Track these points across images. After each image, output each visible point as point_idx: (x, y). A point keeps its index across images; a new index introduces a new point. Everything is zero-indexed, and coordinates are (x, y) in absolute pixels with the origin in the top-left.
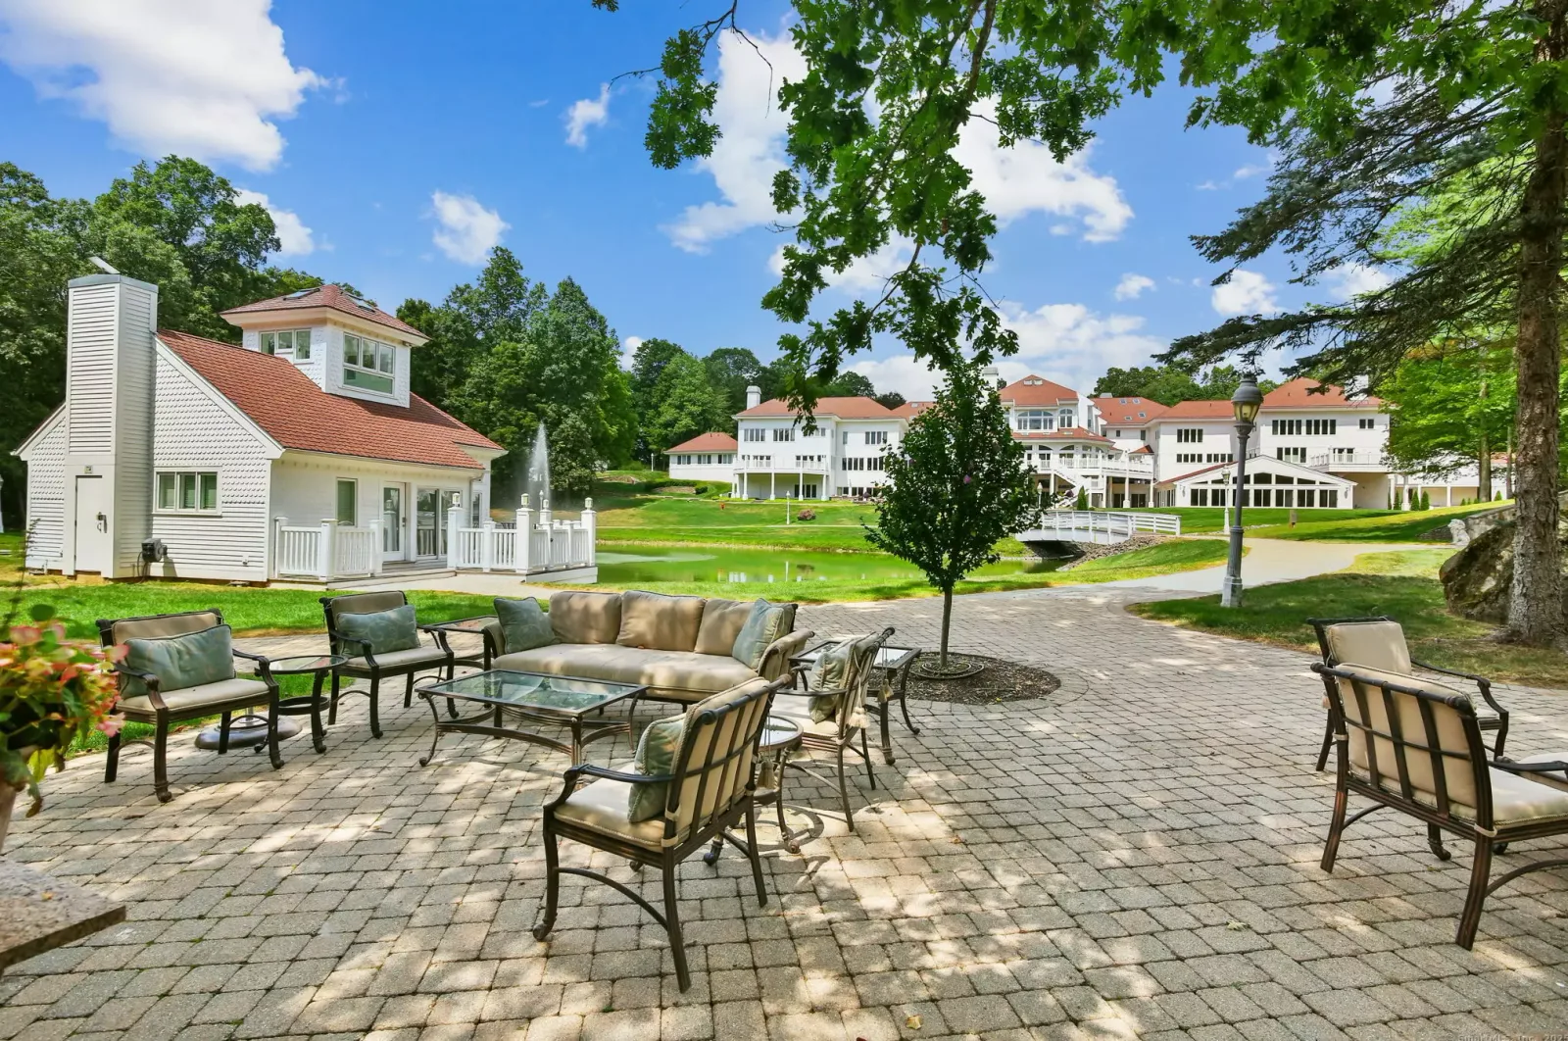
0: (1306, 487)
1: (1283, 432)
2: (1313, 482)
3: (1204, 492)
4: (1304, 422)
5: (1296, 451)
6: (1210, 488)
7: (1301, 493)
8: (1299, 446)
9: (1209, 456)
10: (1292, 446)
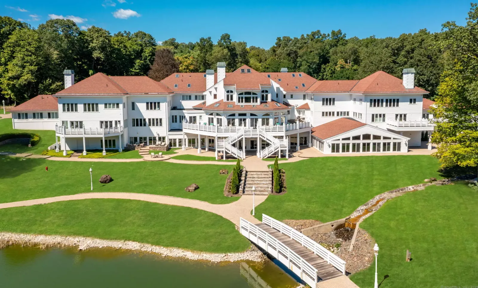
0: (387, 141)
1: (375, 106)
2: (390, 138)
3: (338, 145)
4: (385, 100)
5: (380, 115)
6: (341, 142)
7: (384, 144)
8: (382, 113)
9: (338, 113)
10: (379, 113)
